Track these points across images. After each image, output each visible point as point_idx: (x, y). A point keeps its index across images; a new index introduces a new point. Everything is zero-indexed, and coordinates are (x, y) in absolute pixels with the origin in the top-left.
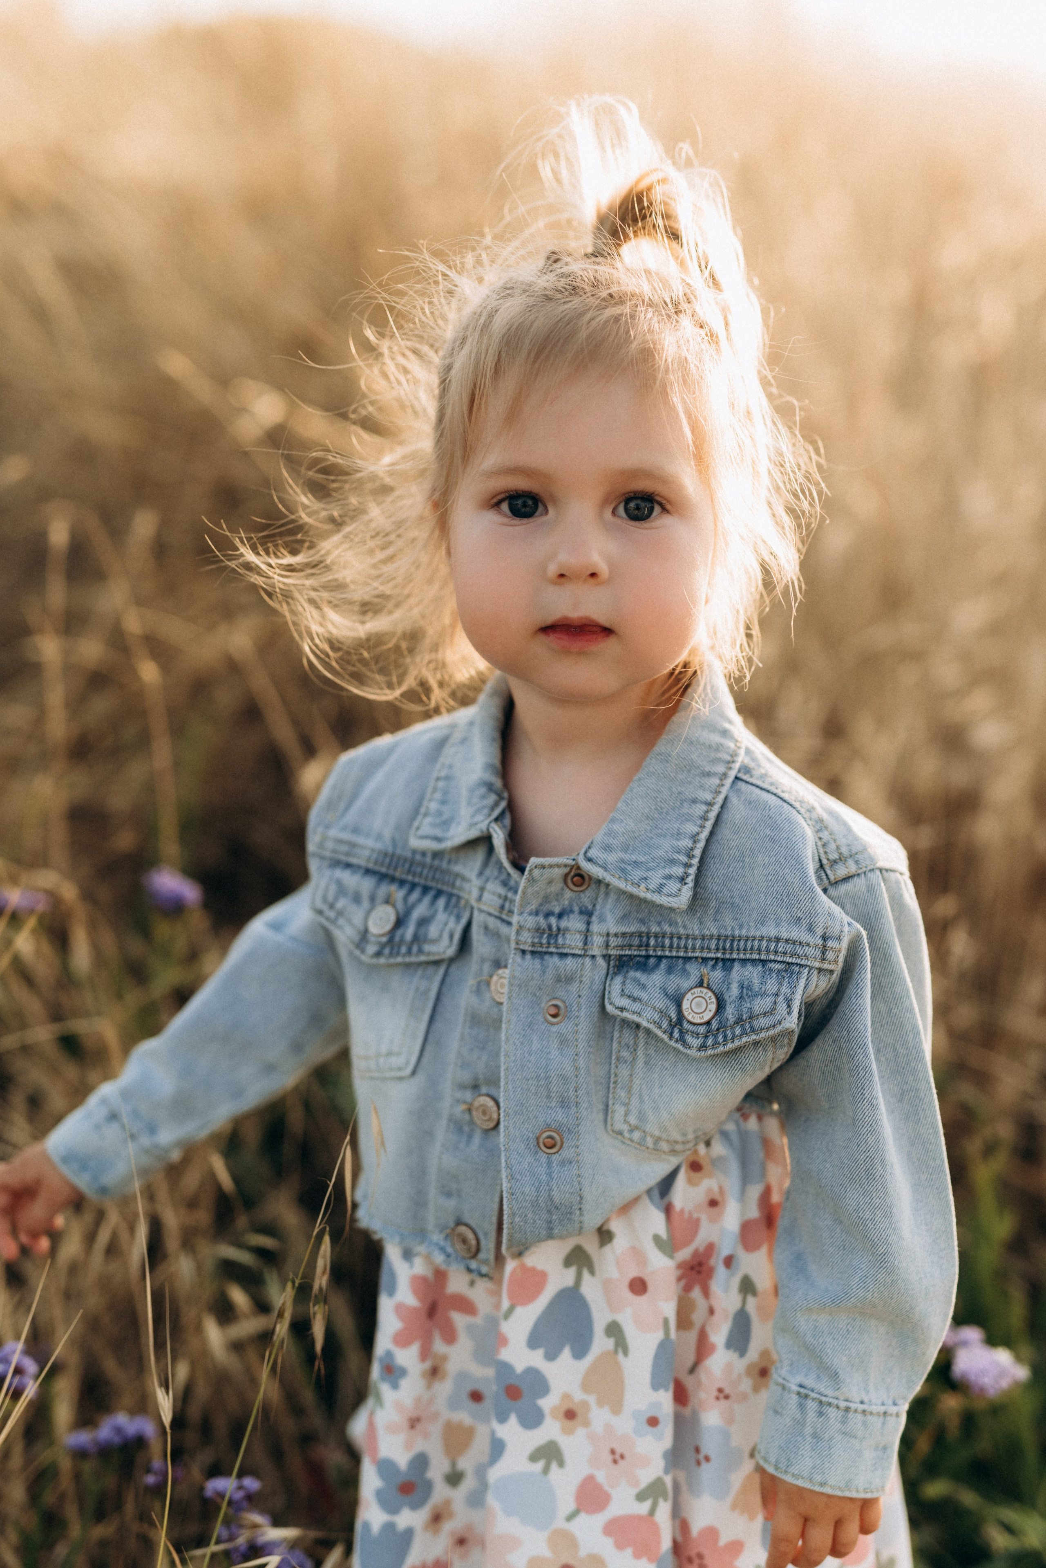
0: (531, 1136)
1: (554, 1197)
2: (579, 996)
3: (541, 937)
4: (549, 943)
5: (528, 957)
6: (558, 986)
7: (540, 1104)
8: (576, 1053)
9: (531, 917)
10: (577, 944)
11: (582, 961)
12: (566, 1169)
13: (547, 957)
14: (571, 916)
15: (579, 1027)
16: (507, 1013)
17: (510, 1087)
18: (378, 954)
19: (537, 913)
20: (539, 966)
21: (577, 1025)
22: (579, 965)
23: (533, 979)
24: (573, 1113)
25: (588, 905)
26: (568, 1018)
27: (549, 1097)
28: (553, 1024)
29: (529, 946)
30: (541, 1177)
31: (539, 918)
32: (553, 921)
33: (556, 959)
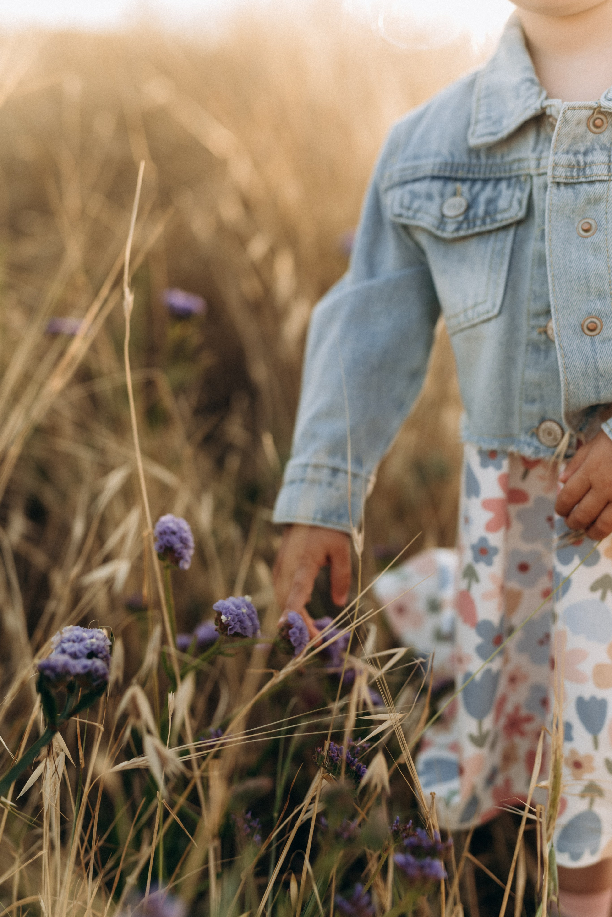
0: (577, 323)
1: (599, 367)
2: (606, 213)
3: (572, 172)
4: (578, 176)
5: (562, 188)
6: (588, 208)
7: (582, 299)
8: (607, 256)
9: (564, 155)
10: (603, 172)
11: (608, 185)
12: (606, 345)
13: (577, 186)
14: (595, 153)
15: (608, 236)
16: (549, 233)
17: (557, 289)
18: (458, 229)
19: (567, 152)
20: (572, 194)
21: (606, 235)
22: (606, 188)
23: (568, 205)
24: (608, 302)
25: (607, 143)
26: (599, 231)
27: (588, 292)
28: (586, 237)
29: (564, 179)
30: (588, 353)
31: (569, 157)
32: (581, 158)
33: (586, 186)
